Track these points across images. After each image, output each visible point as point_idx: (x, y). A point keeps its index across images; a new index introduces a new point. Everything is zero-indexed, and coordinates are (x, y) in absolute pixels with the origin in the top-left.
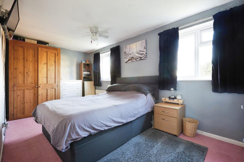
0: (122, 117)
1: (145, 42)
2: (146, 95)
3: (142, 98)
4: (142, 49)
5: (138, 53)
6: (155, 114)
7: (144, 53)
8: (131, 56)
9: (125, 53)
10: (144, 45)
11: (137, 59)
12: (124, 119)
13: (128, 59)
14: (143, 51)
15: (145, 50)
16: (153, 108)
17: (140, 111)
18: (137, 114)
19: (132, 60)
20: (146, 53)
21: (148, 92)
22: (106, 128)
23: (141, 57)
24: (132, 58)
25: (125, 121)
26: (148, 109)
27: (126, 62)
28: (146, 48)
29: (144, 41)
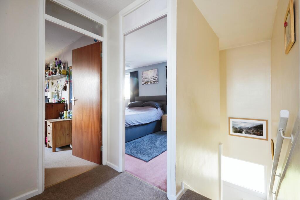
0: (141, 120)
1: (157, 71)
2: (157, 109)
3: (154, 111)
4: (155, 76)
5: (152, 78)
6: (163, 121)
7: (157, 79)
8: (147, 80)
9: (142, 77)
10: (156, 73)
11: (151, 82)
12: (143, 121)
13: (145, 82)
14: (155, 77)
15: (157, 77)
16: (162, 117)
17: (152, 118)
18: (151, 120)
19: (148, 83)
20: (158, 79)
21: (158, 107)
22: (134, 125)
23: (154, 82)
24: (148, 81)
25: (143, 123)
26: (158, 117)
27: (143, 85)
28: (158, 75)
29: (157, 69)
